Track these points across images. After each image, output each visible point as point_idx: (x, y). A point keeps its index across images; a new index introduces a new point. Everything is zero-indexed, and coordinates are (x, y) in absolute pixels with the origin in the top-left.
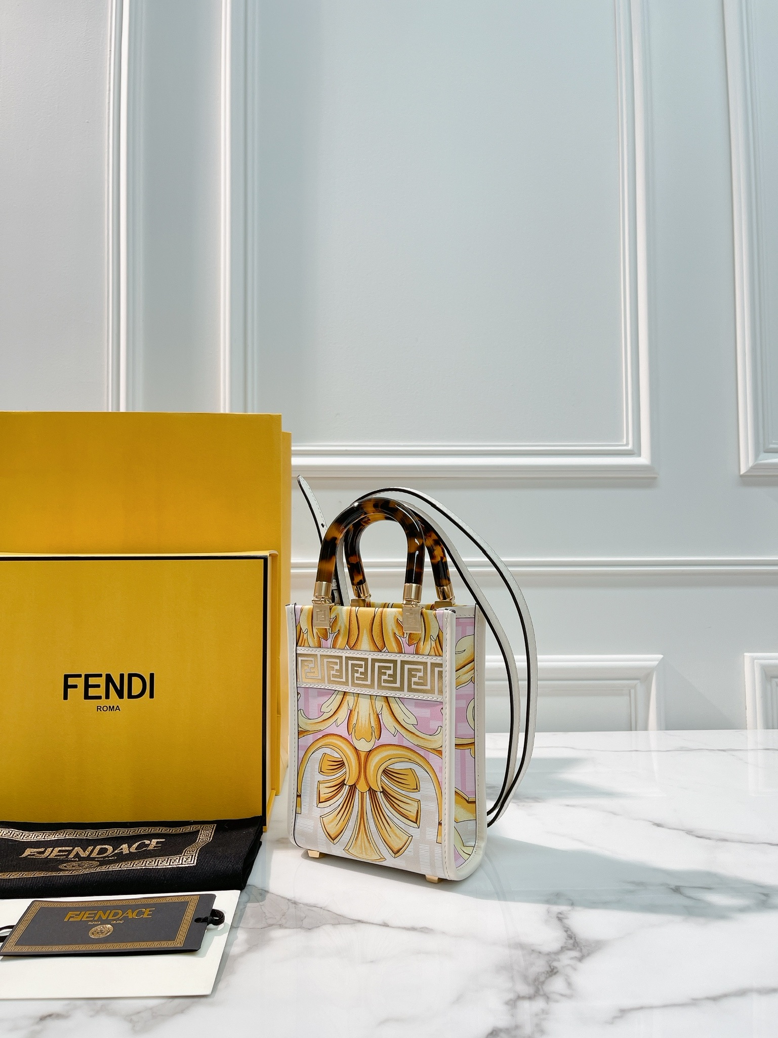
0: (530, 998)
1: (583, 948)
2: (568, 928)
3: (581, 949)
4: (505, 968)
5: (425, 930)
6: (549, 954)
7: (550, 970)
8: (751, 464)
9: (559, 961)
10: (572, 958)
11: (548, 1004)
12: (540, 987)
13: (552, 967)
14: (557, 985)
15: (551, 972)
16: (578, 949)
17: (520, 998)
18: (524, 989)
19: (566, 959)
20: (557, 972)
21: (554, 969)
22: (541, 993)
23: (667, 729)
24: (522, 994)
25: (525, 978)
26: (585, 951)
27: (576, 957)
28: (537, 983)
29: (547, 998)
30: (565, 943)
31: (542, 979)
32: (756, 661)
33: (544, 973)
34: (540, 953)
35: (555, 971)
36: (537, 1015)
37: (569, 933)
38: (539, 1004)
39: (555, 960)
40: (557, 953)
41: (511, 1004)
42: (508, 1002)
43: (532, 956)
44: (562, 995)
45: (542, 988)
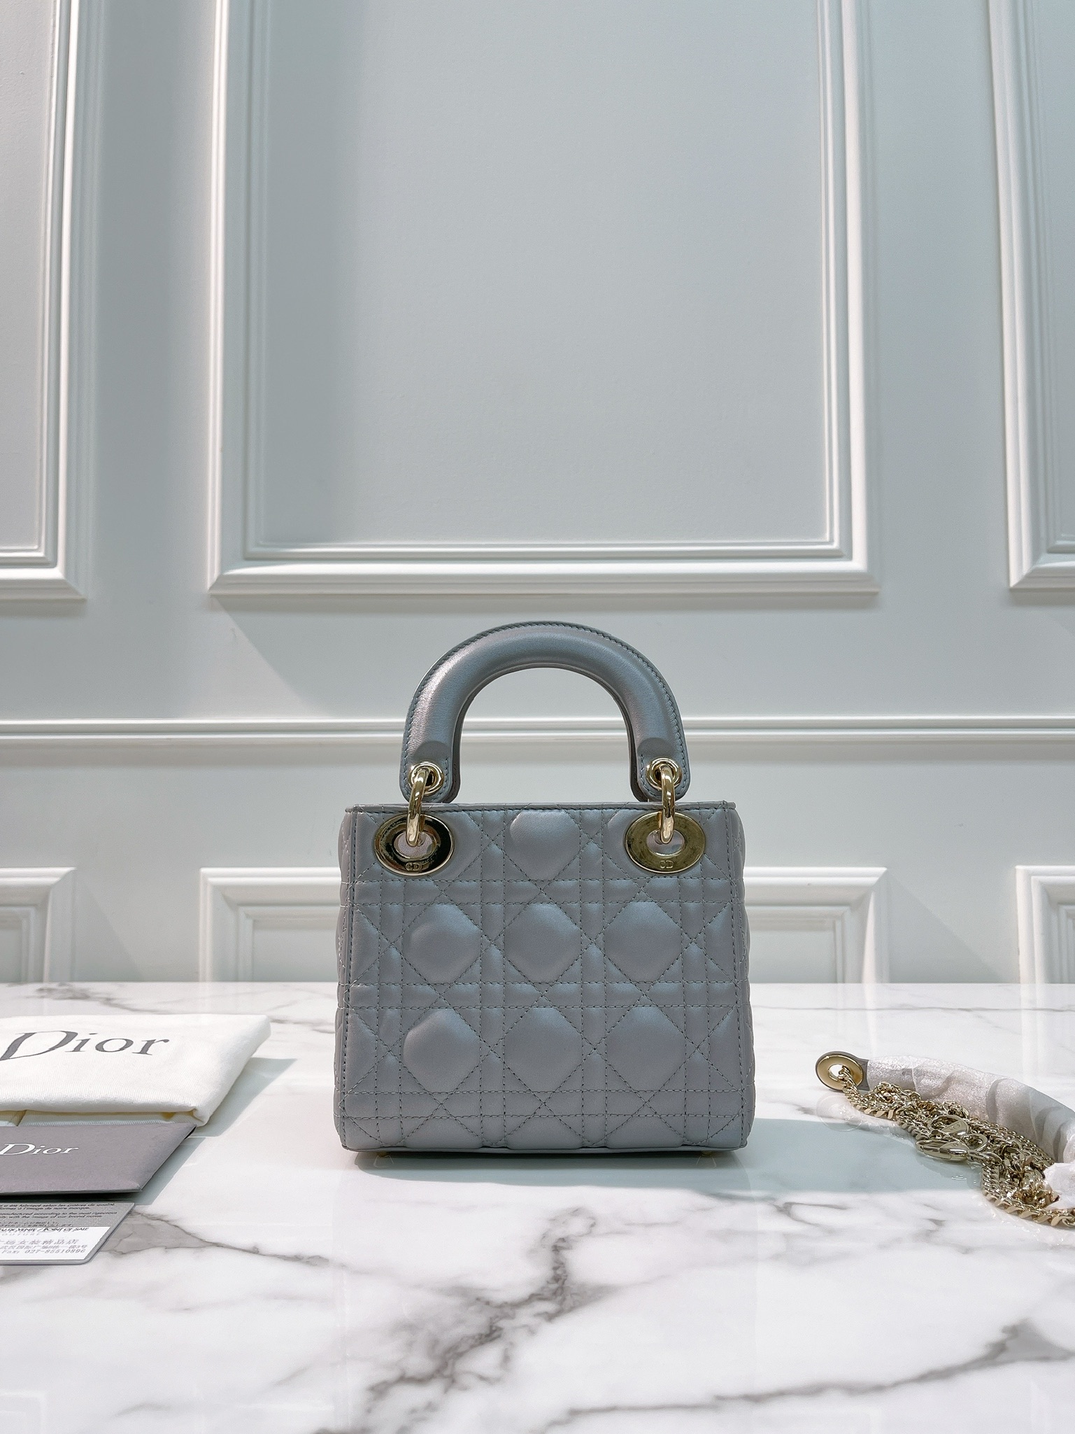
0: (420, 1380)
1: (568, 1297)
2: (562, 1264)
3: (564, 1299)
4: (408, 1327)
5: (314, 1261)
6: (501, 1306)
7: (485, 1331)
8: (1026, 569)
9: (512, 1317)
10: (538, 1315)
11: (446, 1391)
12: (450, 1362)
13: (494, 1328)
14: (486, 1359)
15: (488, 1335)
16: (559, 1298)
17: (404, 1379)
18: (419, 1363)
19: (525, 1316)
20: (499, 1336)
21: (495, 1331)
22: (447, 1372)
23: (893, 980)
24: (410, 1373)
25: (435, 1343)
26: (569, 1302)
27: (546, 1313)
28: (448, 1356)
30: (543, 1288)
31: (461, 1350)
32: (1033, 878)
33: (473, 1337)
34: (488, 1303)
35: (495, 1334)
36: (413, 1411)
37: (559, 1272)
38: (431, 1392)
39: (507, 1316)
40: (517, 1305)
41: (379, 1391)
42: (378, 1385)
43: (472, 1308)
44: (482, 1378)
45: (454, 1364)
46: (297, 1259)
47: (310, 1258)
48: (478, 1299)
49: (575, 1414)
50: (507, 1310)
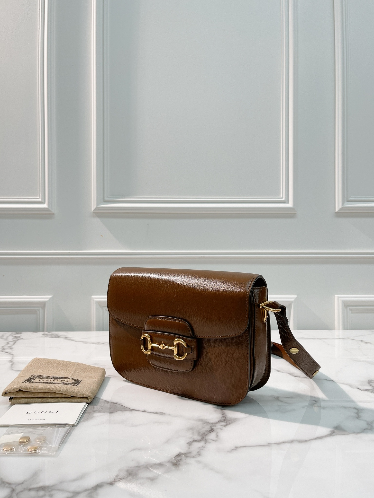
0: (199, 441)
1: (228, 421)
4: (191, 429)
5: (161, 414)
6: (212, 424)
7: (210, 429)
8: (340, 207)
10: (222, 425)
11: (205, 443)
14: (212, 436)
15: (211, 431)
16: (226, 421)
17: (194, 441)
18: (197, 437)
19: (219, 426)
20: (214, 431)
22: (204, 439)
23: (298, 329)
24: (195, 439)
25: (199, 433)
28: (203, 435)
29: (206, 441)
30: (221, 419)
31: (205, 434)
32: (340, 299)
33: (208, 431)
34: (209, 423)
35: (213, 430)
36: (199, 448)
37: (224, 415)
38: (202, 444)
39: (214, 426)
40: (216, 423)
41: (190, 444)
42: (189, 443)
43: (205, 424)
44: (213, 440)
45: (205, 437)
46: (156, 413)
47: (161, 413)
48: (206, 422)
49: (237, 448)
50: (214, 424)
